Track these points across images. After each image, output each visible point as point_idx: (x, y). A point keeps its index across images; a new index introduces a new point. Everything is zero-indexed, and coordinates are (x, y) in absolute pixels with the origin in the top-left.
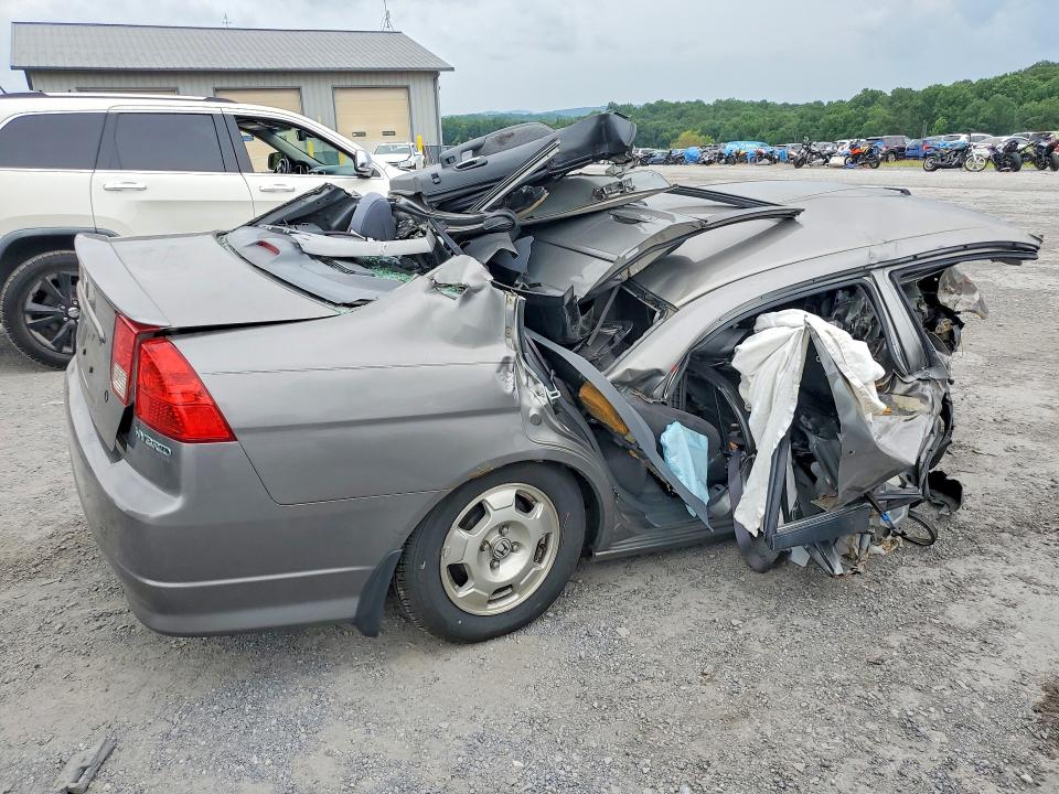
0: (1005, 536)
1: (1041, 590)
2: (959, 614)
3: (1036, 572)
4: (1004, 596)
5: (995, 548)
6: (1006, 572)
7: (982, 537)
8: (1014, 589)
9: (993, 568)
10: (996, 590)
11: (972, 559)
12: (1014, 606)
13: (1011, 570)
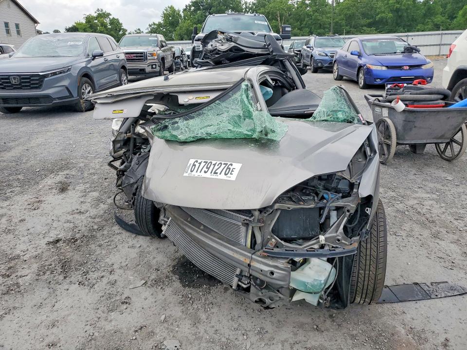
0: (96, 227)
1: (76, 211)
2: (95, 194)
3: (80, 217)
4: (86, 204)
5: (97, 220)
6: (88, 212)
7: (104, 223)
8: (84, 208)
9: (93, 212)
10: (89, 205)
11: (102, 212)
12: (82, 202)
13: (87, 214)
